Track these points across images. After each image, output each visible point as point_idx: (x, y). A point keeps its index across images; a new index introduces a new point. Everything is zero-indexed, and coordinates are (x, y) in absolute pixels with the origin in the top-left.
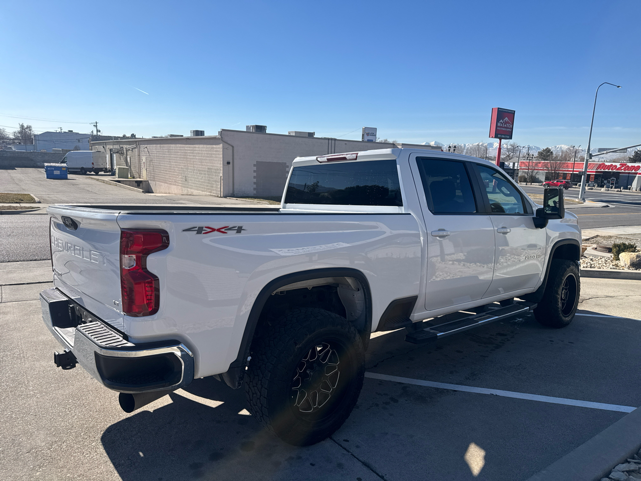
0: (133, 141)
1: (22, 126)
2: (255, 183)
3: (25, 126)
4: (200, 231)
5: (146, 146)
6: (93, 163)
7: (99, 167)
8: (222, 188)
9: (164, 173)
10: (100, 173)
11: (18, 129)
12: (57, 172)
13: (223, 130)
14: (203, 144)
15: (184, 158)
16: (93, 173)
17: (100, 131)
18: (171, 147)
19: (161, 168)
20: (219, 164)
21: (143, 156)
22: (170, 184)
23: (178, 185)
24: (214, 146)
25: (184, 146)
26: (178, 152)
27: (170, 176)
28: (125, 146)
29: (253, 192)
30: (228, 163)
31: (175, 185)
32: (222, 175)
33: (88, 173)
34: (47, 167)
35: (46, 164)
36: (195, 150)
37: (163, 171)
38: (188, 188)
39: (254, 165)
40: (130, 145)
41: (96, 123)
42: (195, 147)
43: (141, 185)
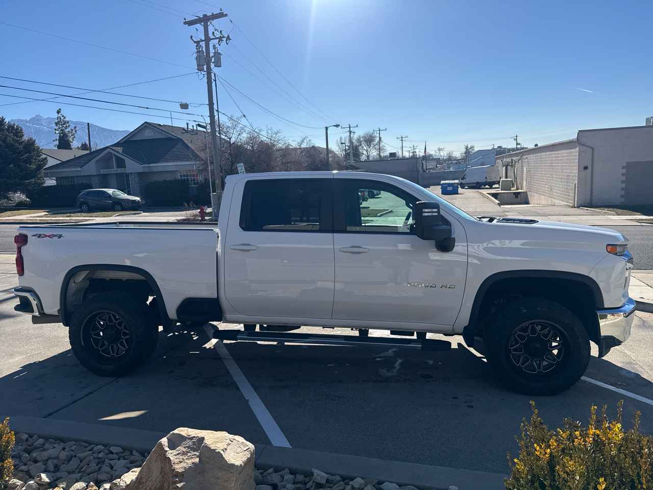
0: (521, 152)
1: (467, 148)
2: (622, 189)
3: (469, 147)
4: (39, 236)
5: (527, 156)
6: (486, 178)
7: (491, 181)
8: (576, 196)
9: (537, 183)
10: (494, 186)
11: (464, 150)
12: (450, 189)
13: (580, 131)
14: (565, 149)
15: (550, 166)
16: (487, 186)
17: (519, 144)
18: (542, 155)
19: (535, 178)
20: (574, 170)
21: (525, 167)
22: (541, 194)
23: (546, 196)
24: (572, 150)
25: (551, 153)
26: (547, 160)
27: (541, 186)
28: (514, 158)
29: (619, 200)
30: (586, 168)
31: (544, 195)
32: (577, 182)
33: (483, 187)
34: (443, 184)
35: (442, 182)
36: (558, 157)
37: (537, 181)
38: (552, 198)
39: (623, 167)
40: (517, 157)
41: (517, 137)
42: (559, 154)
43: (519, 196)
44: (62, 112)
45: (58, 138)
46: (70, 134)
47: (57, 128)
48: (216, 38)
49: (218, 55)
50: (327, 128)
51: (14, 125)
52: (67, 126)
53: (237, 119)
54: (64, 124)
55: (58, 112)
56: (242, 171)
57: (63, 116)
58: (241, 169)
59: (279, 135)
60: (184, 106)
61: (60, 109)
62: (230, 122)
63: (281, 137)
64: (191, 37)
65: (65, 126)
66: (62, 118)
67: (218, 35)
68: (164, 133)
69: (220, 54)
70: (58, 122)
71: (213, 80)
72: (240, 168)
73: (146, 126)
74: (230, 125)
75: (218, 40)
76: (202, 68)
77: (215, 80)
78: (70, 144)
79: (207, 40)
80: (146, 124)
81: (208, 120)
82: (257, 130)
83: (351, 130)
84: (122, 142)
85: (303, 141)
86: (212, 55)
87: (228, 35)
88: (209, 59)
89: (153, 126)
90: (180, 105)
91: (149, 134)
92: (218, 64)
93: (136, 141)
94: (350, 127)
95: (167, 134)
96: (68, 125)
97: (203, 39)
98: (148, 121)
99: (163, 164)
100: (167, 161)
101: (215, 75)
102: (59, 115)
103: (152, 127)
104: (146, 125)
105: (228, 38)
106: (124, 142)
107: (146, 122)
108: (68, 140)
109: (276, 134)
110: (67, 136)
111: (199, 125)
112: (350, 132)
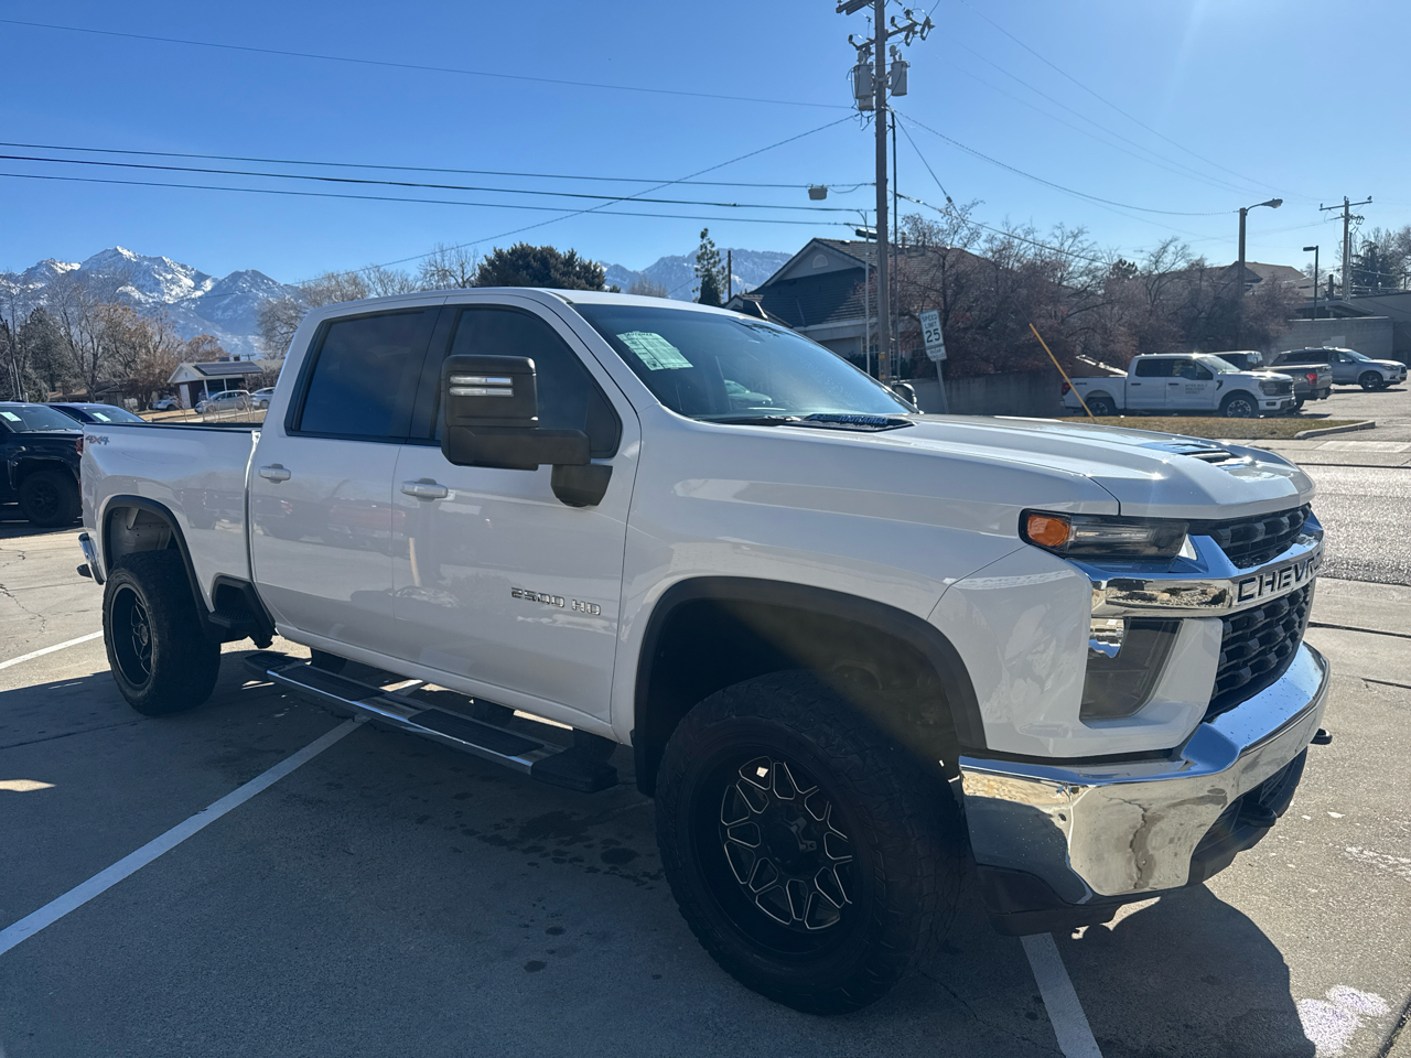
44: (709, 235)
45: (700, 286)
46: (721, 277)
47: (699, 267)
48: (900, 31)
49: (900, 67)
50: (1243, 213)
51: (591, 263)
52: (715, 262)
53: (962, 209)
54: (711, 258)
55: (703, 235)
56: (931, 329)
57: (710, 243)
58: (931, 325)
59: (1080, 238)
60: (818, 193)
61: (706, 230)
62: (945, 218)
63: (1085, 245)
64: (851, 37)
65: (712, 261)
66: (709, 246)
67: (903, 23)
68: (847, 258)
69: (904, 65)
70: (703, 254)
71: (888, 128)
72: (928, 322)
73: (815, 248)
74: (945, 227)
75: (904, 33)
76: (866, 103)
77: (893, 127)
78: (718, 296)
79: (882, 35)
80: (815, 243)
81: (873, 220)
82: (1019, 232)
83: (1350, 212)
84: (769, 284)
85: (1164, 249)
86: (888, 69)
87: (928, 18)
88: (881, 80)
89: (828, 246)
90: (810, 191)
91: (820, 265)
92: (900, 91)
93: (795, 281)
94: (1347, 205)
95: (853, 260)
96: (717, 259)
97: (873, 38)
98: (818, 237)
99: (831, 325)
100: (840, 318)
101: (893, 115)
102: (705, 241)
103: (826, 248)
104: (816, 246)
105: (927, 23)
106: (773, 285)
107: (815, 240)
108: (716, 288)
109: (1075, 236)
110: (715, 281)
111: (859, 233)
112: (1347, 218)
